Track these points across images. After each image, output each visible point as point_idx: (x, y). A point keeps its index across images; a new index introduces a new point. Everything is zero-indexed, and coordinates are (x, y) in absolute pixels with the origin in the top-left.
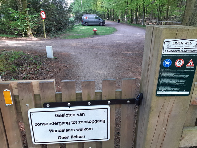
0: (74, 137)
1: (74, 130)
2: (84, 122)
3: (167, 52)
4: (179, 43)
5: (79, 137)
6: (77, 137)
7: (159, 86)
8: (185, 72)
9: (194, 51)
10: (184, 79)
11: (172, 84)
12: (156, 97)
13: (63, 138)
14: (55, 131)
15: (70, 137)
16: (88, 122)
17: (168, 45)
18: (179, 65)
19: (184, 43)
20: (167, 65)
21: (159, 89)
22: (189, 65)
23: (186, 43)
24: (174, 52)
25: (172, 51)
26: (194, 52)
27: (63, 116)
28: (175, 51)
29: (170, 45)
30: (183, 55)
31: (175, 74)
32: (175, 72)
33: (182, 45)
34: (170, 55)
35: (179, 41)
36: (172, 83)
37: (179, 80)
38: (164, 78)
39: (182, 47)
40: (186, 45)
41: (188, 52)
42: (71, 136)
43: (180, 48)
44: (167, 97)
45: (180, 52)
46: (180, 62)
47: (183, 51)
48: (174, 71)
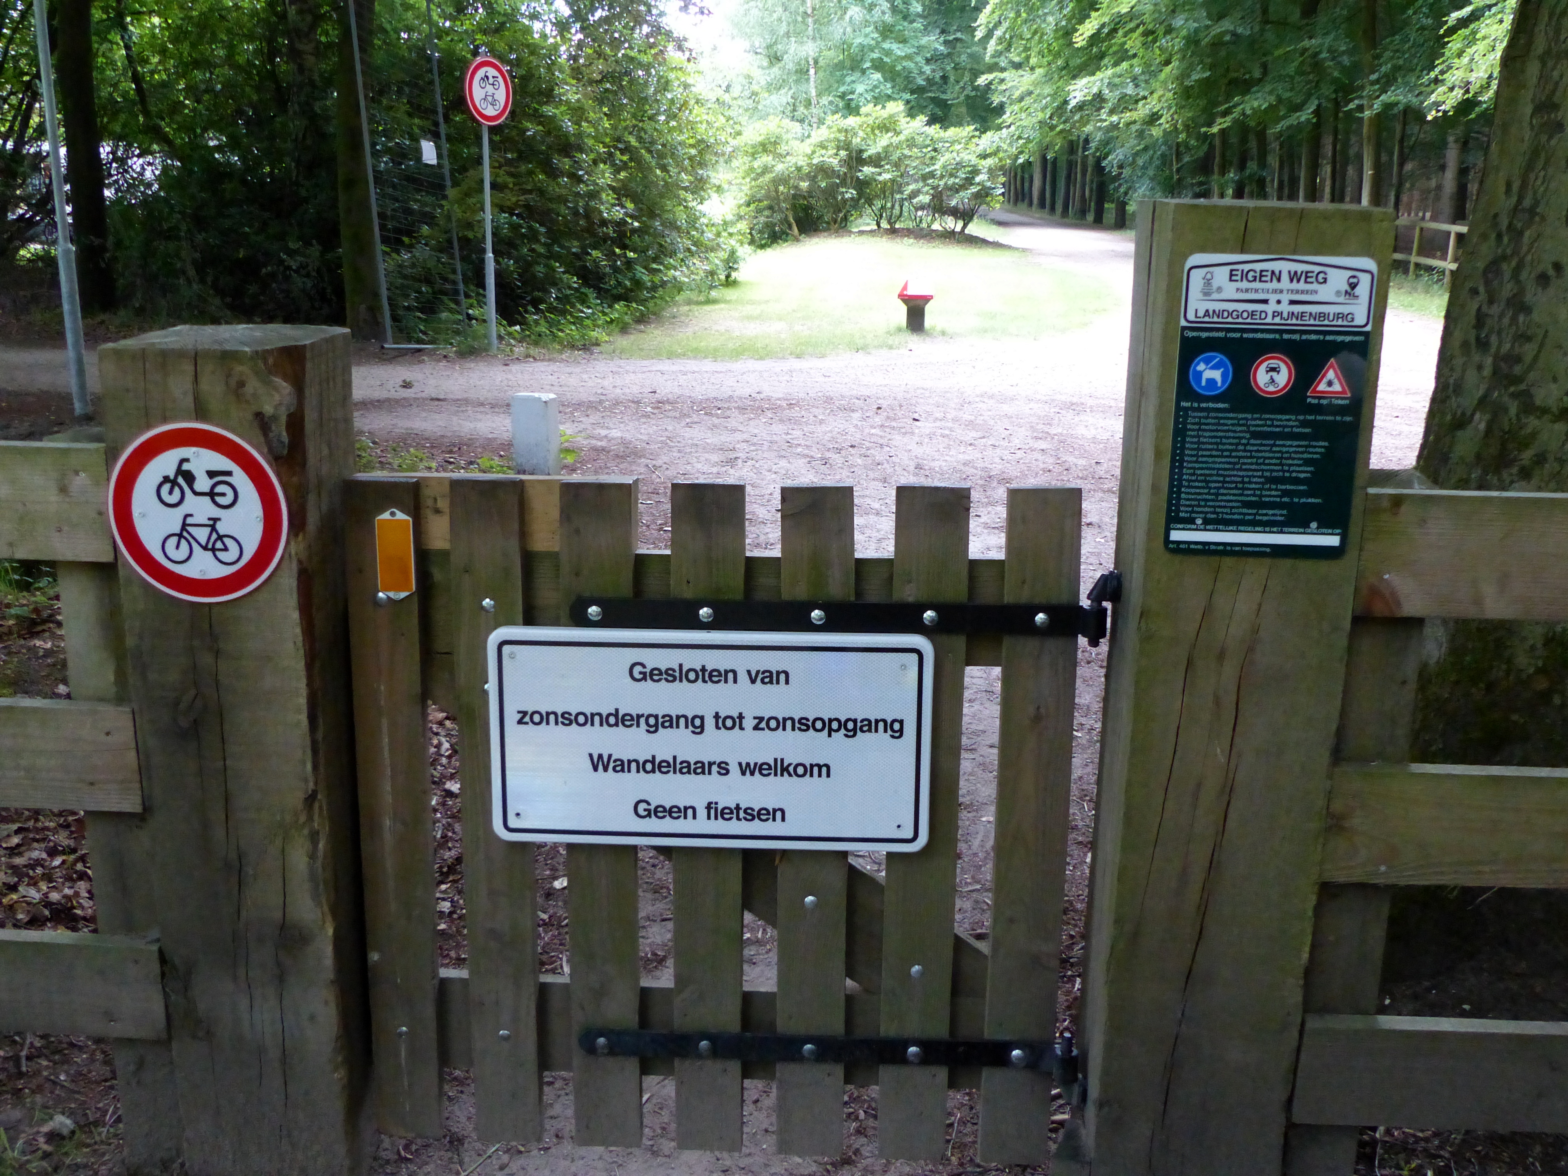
0: (724, 814)
1: (724, 769)
2: (782, 724)
3: (1207, 319)
4: (1261, 277)
5: (752, 815)
6: (742, 814)
7: (1179, 492)
8: (1304, 424)
9: (1338, 316)
10: (1307, 462)
11: (1243, 489)
12: (1167, 556)
13: (660, 812)
14: (622, 766)
15: (702, 813)
16: (804, 725)
17: (1208, 282)
18: (1271, 389)
19: (1285, 277)
20: (1211, 382)
21: (1178, 511)
22: (1322, 387)
23: (1294, 277)
24: (1240, 320)
25: (1230, 314)
26: (1340, 322)
27: (671, 675)
28: (1245, 315)
29: (1215, 284)
30: (1286, 336)
31: (1256, 435)
32: (1257, 421)
33: (1275, 285)
34: (1221, 334)
35: (1258, 267)
36: (1243, 482)
37: (1281, 464)
38: (1198, 449)
39: (1278, 297)
40: (1295, 285)
41: (1312, 322)
42: (709, 807)
43: (1265, 302)
44: (1228, 561)
45: (1269, 320)
46: (1273, 369)
47: (1285, 315)
48: (1247, 419)
